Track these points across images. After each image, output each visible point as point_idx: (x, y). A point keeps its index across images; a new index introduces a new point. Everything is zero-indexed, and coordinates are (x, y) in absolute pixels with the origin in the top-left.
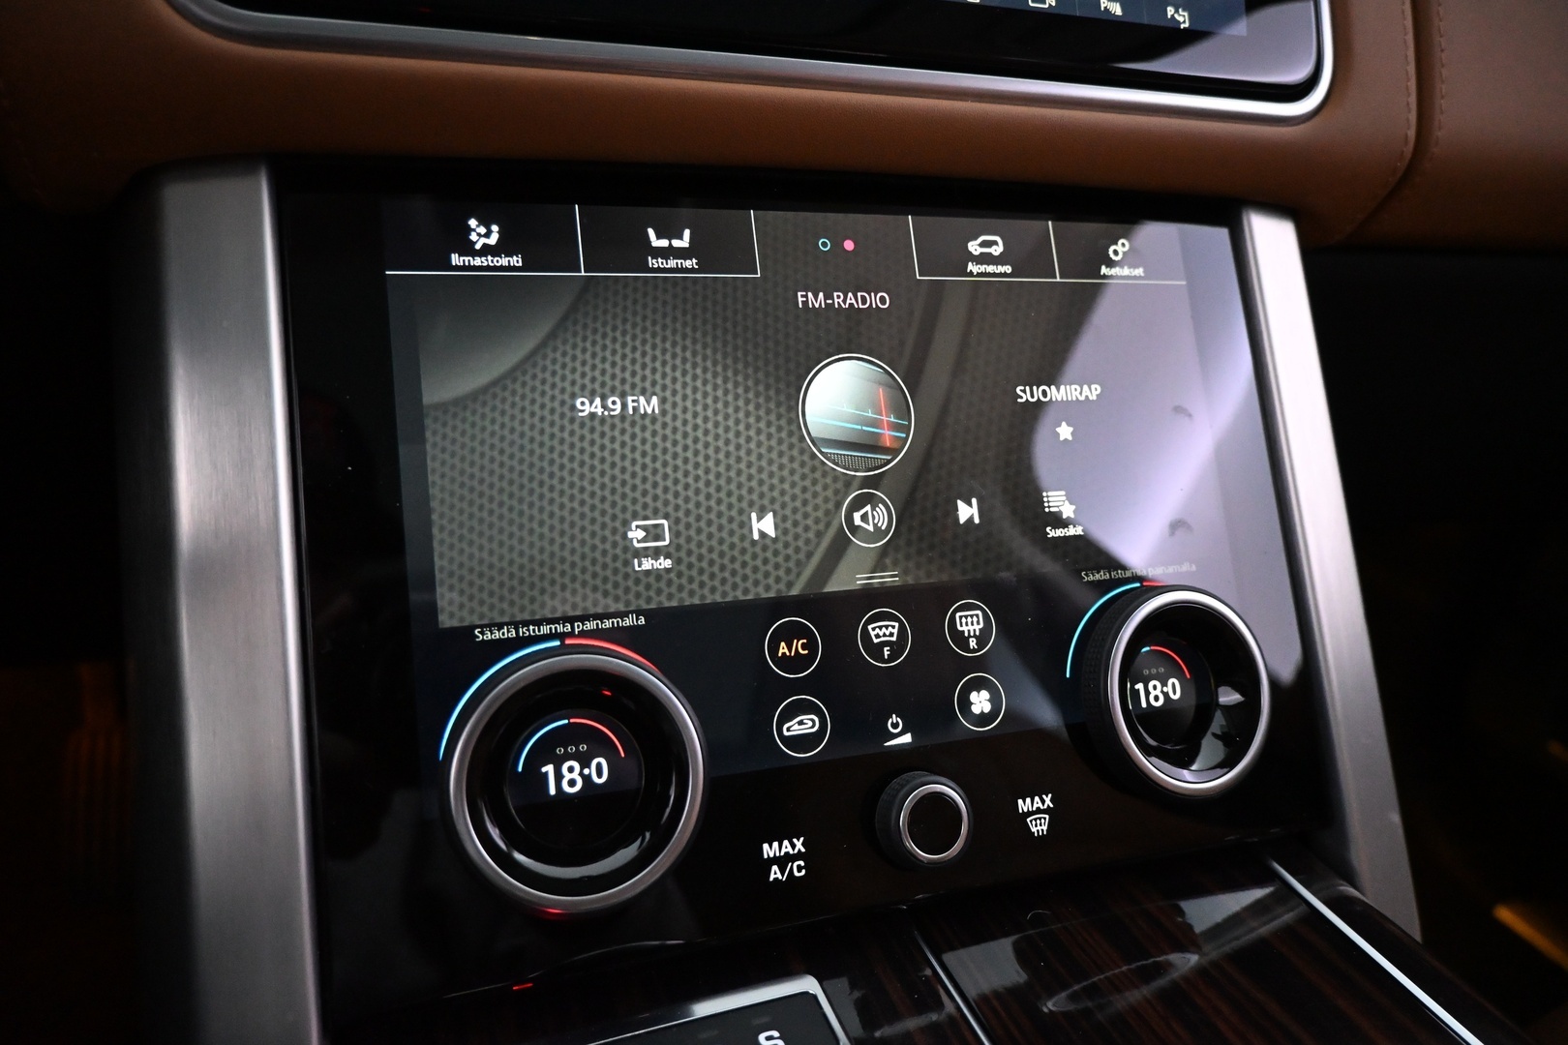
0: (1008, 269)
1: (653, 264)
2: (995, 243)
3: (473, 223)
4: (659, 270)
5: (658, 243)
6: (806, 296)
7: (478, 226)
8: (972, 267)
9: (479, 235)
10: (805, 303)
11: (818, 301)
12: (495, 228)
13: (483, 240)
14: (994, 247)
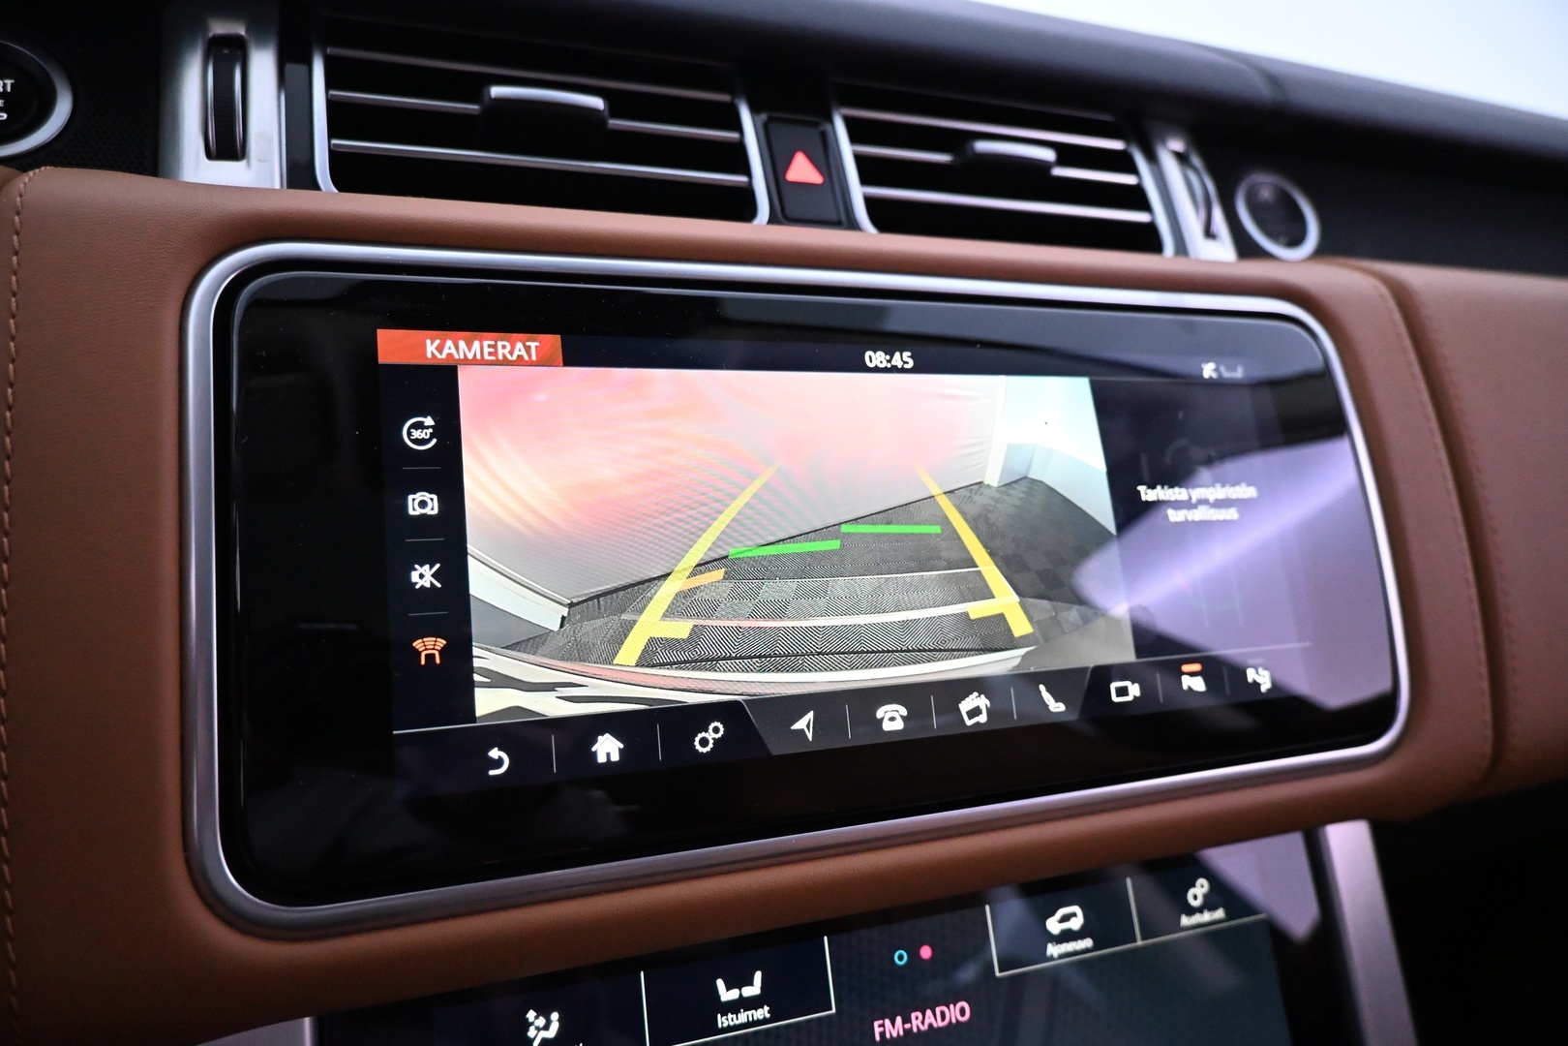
0: (1088, 943)
1: (722, 1023)
2: (1074, 915)
3: (531, 1015)
4: (730, 1029)
5: (727, 995)
6: (883, 1025)
7: (537, 1018)
8: (1053, 950)
9: (538, 1029)
10: (883, 1034)
11: (894, 1029)
12: (555, 1016)
13: (543, 1034)
14: (1073, 919)
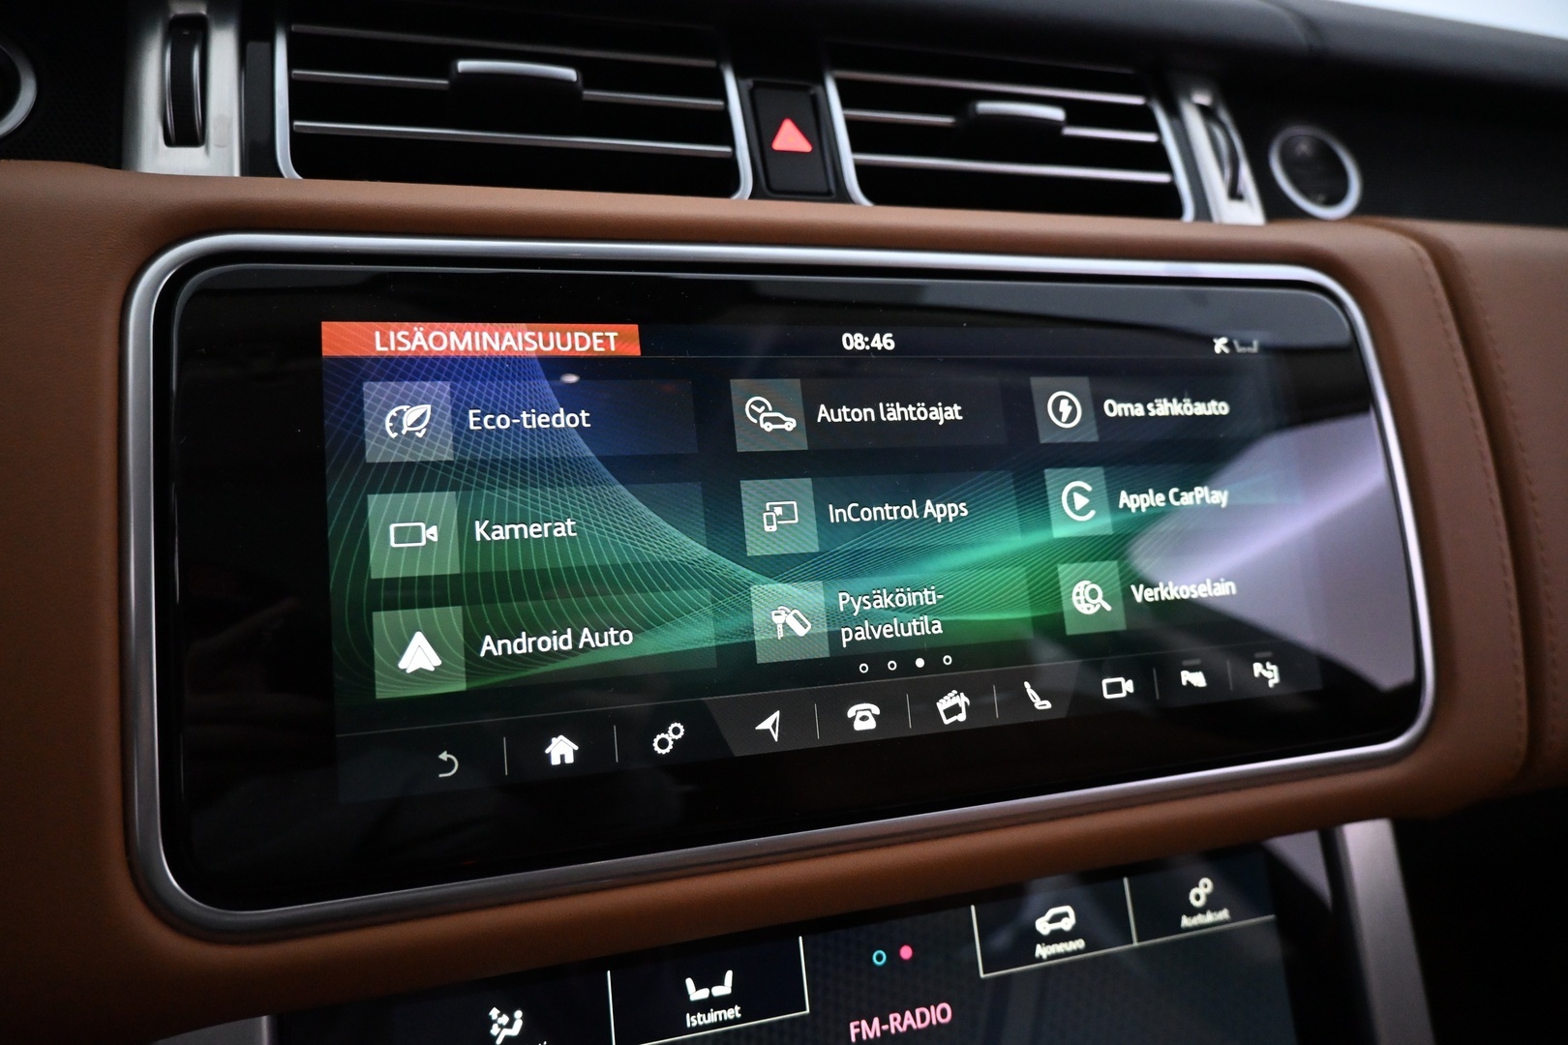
0: (1080, 944)
1: (691, 1022)
2: (1066, 915)
3: (494, 1013)
4: (699, 1028)
5: (696, 995)
6: (859, 1026)
7: (500, 1016)
8: (1042, 951)
9: (501, 1027)
10: (859, 1035)
11: (871, 1030)
12: (518, 1014)
13: (506, 1032)
14: (1065, 920)
